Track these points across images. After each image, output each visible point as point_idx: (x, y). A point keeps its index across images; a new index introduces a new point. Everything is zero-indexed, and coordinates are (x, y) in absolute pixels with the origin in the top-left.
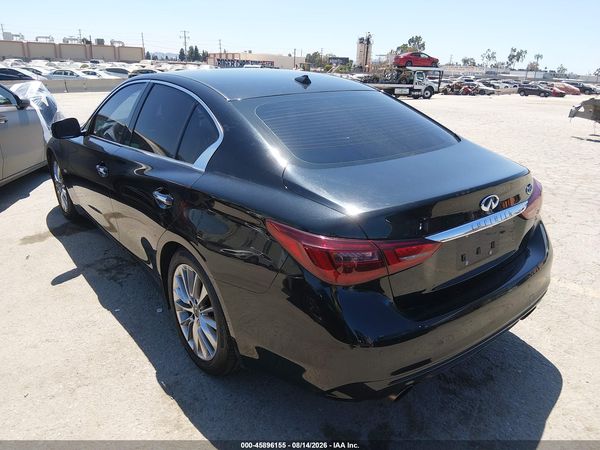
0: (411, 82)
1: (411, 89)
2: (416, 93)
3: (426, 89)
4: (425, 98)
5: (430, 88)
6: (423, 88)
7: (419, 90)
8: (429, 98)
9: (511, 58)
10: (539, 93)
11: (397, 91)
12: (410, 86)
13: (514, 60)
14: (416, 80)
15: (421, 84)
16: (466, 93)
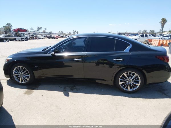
0: (21, 36)
1: (21, 38)
2: (23, 40)
3: (26, 38)
4: (26, 41)
5: (27, 38)
6: (25, 38)
7: (24, 39)
8: (27, 41)
9: (38, 29)
10: (52, 38)
11: (17, 39)
12: (21, 37)
13: (39, 30)
14: (22, 36)
15: (24, 37)
16: (36, 39)
